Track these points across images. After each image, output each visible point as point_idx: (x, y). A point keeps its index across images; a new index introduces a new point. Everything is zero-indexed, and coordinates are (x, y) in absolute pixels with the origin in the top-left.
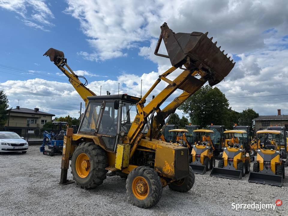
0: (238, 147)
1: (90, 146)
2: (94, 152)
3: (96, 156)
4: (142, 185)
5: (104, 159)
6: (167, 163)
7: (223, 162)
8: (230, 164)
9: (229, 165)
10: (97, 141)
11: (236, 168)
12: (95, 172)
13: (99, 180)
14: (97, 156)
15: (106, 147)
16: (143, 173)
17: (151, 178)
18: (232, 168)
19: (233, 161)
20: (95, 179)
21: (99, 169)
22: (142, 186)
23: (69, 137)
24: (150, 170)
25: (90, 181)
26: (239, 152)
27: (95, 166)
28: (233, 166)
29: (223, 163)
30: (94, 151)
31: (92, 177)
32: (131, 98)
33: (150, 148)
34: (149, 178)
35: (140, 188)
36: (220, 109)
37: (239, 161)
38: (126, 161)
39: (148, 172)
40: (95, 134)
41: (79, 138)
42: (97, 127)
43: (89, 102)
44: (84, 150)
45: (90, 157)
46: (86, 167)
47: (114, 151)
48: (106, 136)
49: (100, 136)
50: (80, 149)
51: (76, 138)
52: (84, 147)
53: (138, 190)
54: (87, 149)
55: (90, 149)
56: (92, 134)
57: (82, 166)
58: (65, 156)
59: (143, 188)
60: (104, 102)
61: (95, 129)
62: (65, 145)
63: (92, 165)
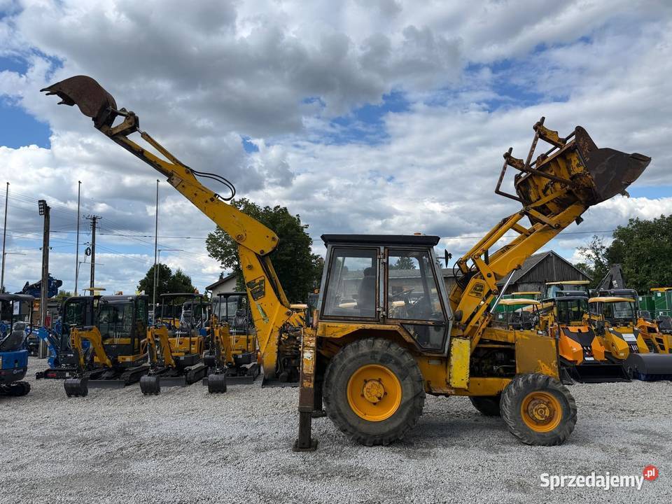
2: (408, 360)
6: (542, 364)
12: (418, 401)
22: (545, 409)
30: (405, 358)
33: (502, 340)
35: (541, 411)
40: (379, 321)
41: (351, 331)
42: (382, 305)
43: (333, 246)
44: (378, 357)
45: (400, 371)
46: (379, 395)
47: (446, 352)
48: (415, 322)
49: (398, 322)
50: (363, 355)
51: (339, 332)
52: (376, 350)
53: (537, 416)
54: (386, 354)
55: (393, 354)
56: (369, 321)
57: (365, 395)
58: (313, 378)
59: (547, 411)
60: (382, 248)
61: (381, 310)
62: (312, 351)
63: (409, 386)
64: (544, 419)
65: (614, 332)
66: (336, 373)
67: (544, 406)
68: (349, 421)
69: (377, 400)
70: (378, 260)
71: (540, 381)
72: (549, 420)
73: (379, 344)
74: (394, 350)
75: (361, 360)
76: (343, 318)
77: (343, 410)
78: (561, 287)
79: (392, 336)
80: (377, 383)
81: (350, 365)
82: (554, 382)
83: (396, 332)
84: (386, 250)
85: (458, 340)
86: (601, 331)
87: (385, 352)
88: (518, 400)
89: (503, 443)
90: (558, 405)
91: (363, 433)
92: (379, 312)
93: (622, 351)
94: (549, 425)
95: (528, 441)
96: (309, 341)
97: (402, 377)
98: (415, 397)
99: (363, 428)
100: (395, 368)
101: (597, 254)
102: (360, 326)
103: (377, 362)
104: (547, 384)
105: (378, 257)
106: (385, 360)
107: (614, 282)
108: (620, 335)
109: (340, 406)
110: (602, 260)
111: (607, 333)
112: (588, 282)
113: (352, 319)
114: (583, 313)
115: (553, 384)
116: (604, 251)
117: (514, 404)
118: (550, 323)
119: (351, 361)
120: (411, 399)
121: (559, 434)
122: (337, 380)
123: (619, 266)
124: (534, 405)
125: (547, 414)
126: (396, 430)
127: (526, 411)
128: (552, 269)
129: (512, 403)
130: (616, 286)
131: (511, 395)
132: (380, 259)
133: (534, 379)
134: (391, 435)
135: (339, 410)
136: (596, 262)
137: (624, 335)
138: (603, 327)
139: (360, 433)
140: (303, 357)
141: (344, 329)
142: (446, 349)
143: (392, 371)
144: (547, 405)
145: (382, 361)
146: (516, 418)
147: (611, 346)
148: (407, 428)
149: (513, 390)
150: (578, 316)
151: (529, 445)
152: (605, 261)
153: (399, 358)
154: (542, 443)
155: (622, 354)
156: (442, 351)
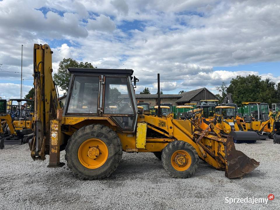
2: (112, 135)
15: (120, 128)
23: (60, 121)
27: (117, 150)
34: (191, 149)
35: (181, 160)
40: (99, 115)
41: (81, 121)
42: (101, 106)
43: (74, 75)
44: (95, 134)
45: (107, 141)
46: (96, 155)
47: (134, 130)
48: (118, 115)
49: (109, 116)
50: (87, 134)
51: (73, 121)
52: (94, 131)
53: (179, 163)
54: (100, 133)
55: (104, 132)
56: (93, 115)
57: (89, 155)
58: (57, 148)
59: (184, 160)
60: (102, 76)
61: (100, 109)
62: (56, 132)
63: (112, 149)
64: (182, 164)
65: (225, 121)
66: (71, 145)
67: (182, 157)
68: (79, 169)
69: (95, 157)
70: (100, 82)
71: (180, 145)
72: (185, 164)
73: (97, 127)
74: (105, 130)
75: (86, 137)
76: (78, 114)
77: (76, 164)
78: (206, 102)
79: (104, 123)
80: (95, 148)
81: (79, 140)
82: (187, 145)
83: (106, 120)
84: (105, 77)
85: (140, 124)
86: (220, 121)
87: (100, 131)
88: (169, 155)
89: (163, 177)
90: (190, 157)
91: (86, 176)
92: (99, 110)
93: (228, 130)
94: (185, 167)
95: (174, 176)
96: (55, 127)
97: (108, 144)
98: (115, 154)
99: (86, 172)
100: (105, 139)
101: (223, 90)
102: (86, 118)
103: (95, 137)
104: (184, 147)
105: (100, 81)
106: (99, 135)
107: (228, 101)
108: (228, 123)
109: (74, 162)
110: (225, 92)
111: (222, 122)
112: (218, 100)
113: (84, 114)
114: (214, 113)
115: (187, 146)
116: (226, 89)
117: (167, 157)
118: (199, 117)
119: (80, 137)
120: (114, 155)
121: (189, 172)
122: (72, 148)
123: (231, 94)
124: (177, 157)
125: (184, 162)
126: (105, 172)
127: (174, 160)
128: (205, 95)
129: (166, 157)
130: (229, 102)
131: (166, 153)
132: (101, 82)
133: (177, 144)
134: (103, 176)
135: (73, 164)
136: (223, 93)
137: (229, 123)
138: (221, 119)
139: (85, 175)
140: (51, 136)
141: (77, 120)
142: (134, 129)
143: (103, 142)
144: (184, 157)
145: (98, 136)
146: (169, 165)
147: (224, 127)
148: (111, 171)
149: (167, 150)
150: (212, 115)
151: (175, 178)
152: (226, 93)
153: (107, 135)
154: (181, 177)
155: (228, 131)
156: (132, 130)
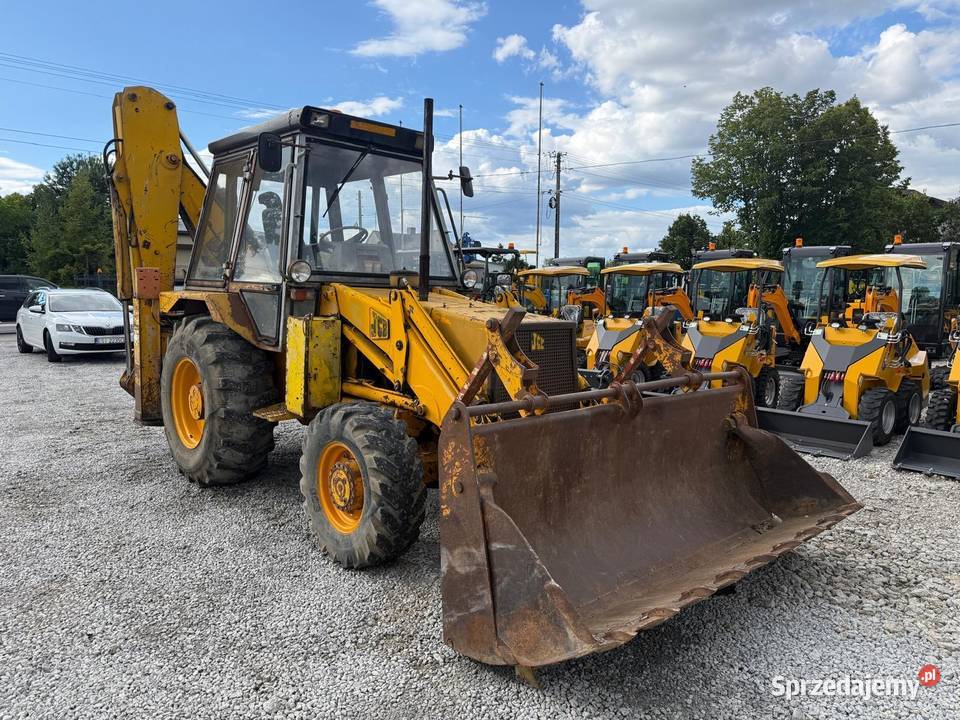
0: (871, 324)
1: (201, 330)
2: (210, 352)
3: (215, 363)
4: (344, 476)
5: (250, 376)
7: (799, 389)
8: (829, 397)
9: (823, 398)
10: (219, 309)
11: (855, 412)
12: (217, 423)
13: (241, 454)
14: (223, 367)
15: (256, 333)
16: (343, 429)
17: (368, 447)
18: (834, 413)
19: (841, 382)
20: (220, 451)
21: (228, 413)
22: (344, 481)
23: (149, 302)
24: (370, 417)
25: (205, 458)
26: (875, 344)
27: (216, 403)
28: (842, 405)
29: (802, 393)
30: (209, 348)
31: (210, 442)
32: (353, 125)
34: (360, 445)
35: (340, 486)
36: (859, 185)
37: (869, 385)
38: (325, 382)
39: (355, 424)
40: (225, 287)
41: (174, 302)
44: (185, 346)
46: (198, 409)
47: (280, 343)
48: (253, 287)
49: (238, 289)
50: (175, 342)
51: (167, 303)
52: (185, 334)
55: (198, 339)
57: (190, 407)
60: (252, 152)
64: (343, 505)
69: (197, 416)
75: (175, 351)
80: (197, 389)
84: (255, 155)
85: (293, 320)
103: (186, 353)
106: (190, 350)
141: (169, 299)
142: (281, 338)
144: (348, 475)
153: (200, 350)
156: (275, 342)
